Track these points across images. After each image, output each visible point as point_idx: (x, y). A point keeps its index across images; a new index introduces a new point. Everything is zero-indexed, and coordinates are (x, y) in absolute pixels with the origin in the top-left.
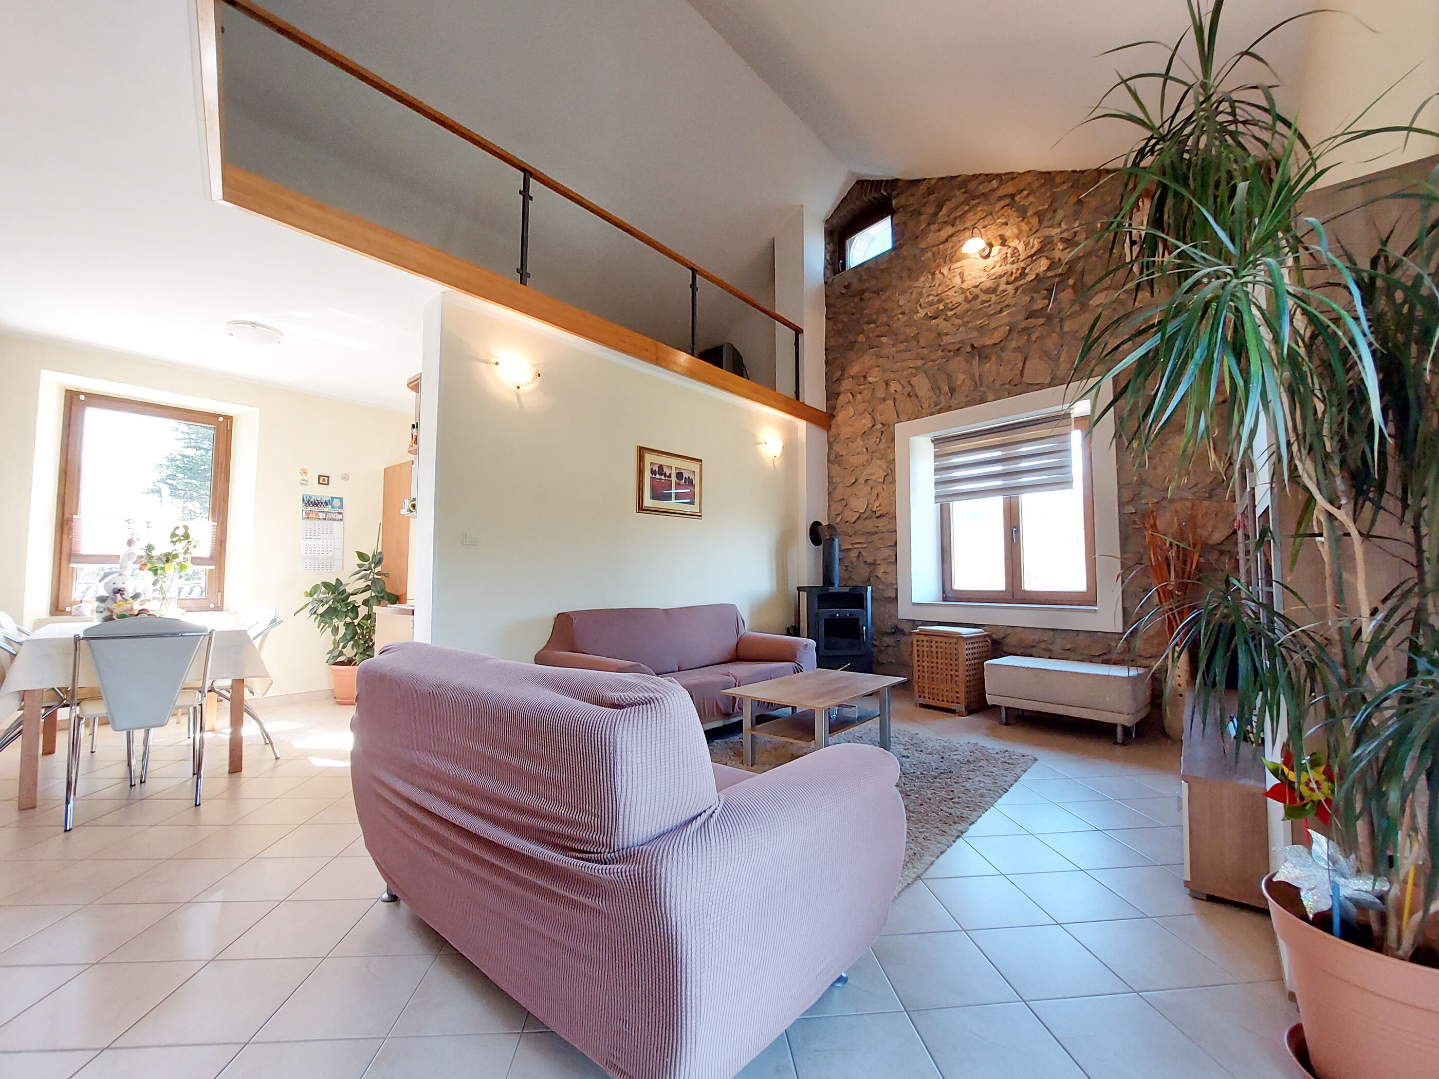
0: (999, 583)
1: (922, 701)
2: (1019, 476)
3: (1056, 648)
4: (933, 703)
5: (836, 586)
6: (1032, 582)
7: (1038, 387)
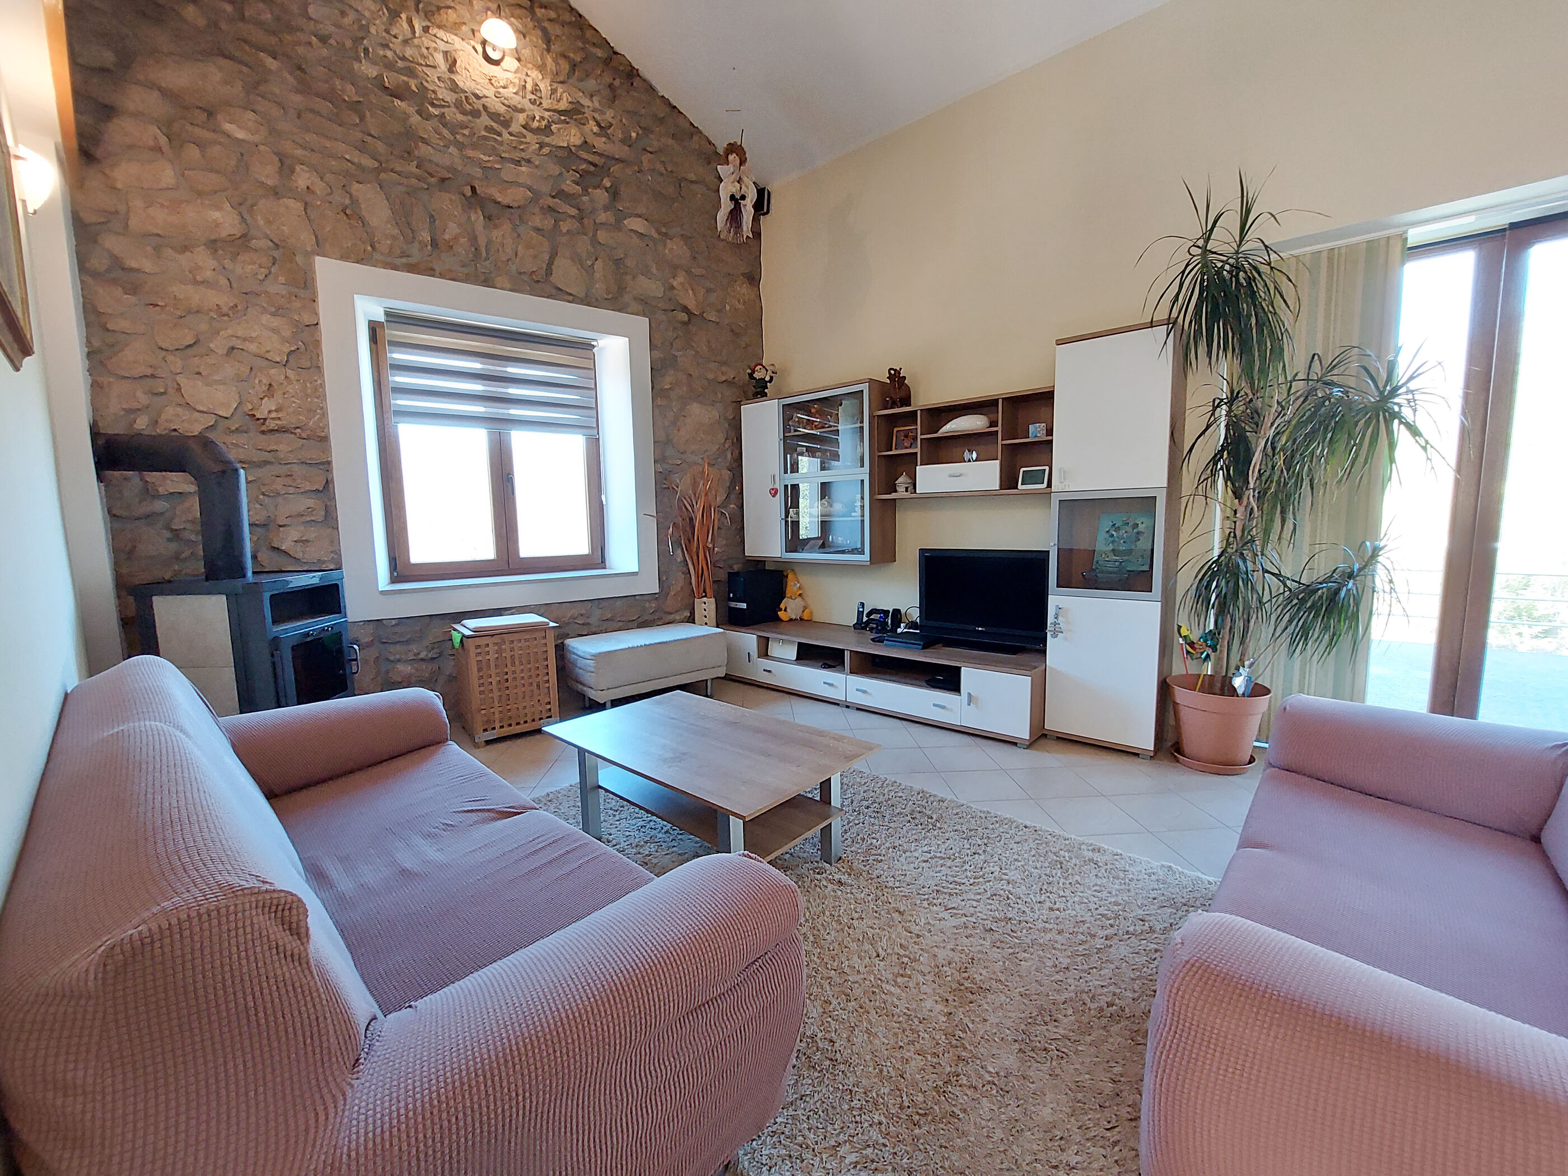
0: (486, 550)
1: (491, 735)
2: (508, 406)
3: (593, 620)
4: (507, 731)
5: (250, 574)
6: (528, 548)
7: (571, 298)
